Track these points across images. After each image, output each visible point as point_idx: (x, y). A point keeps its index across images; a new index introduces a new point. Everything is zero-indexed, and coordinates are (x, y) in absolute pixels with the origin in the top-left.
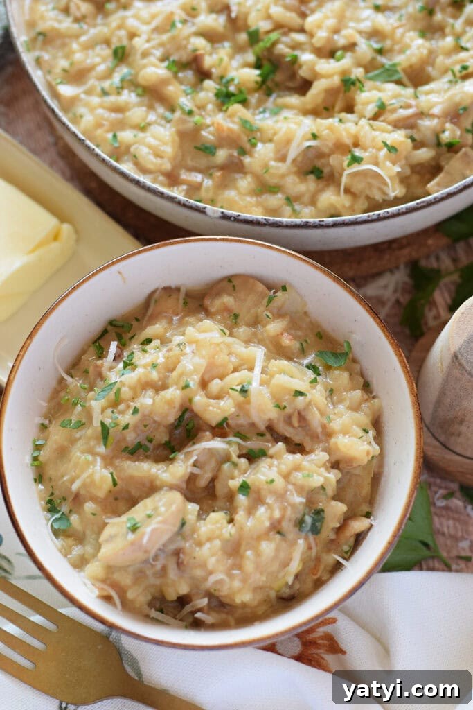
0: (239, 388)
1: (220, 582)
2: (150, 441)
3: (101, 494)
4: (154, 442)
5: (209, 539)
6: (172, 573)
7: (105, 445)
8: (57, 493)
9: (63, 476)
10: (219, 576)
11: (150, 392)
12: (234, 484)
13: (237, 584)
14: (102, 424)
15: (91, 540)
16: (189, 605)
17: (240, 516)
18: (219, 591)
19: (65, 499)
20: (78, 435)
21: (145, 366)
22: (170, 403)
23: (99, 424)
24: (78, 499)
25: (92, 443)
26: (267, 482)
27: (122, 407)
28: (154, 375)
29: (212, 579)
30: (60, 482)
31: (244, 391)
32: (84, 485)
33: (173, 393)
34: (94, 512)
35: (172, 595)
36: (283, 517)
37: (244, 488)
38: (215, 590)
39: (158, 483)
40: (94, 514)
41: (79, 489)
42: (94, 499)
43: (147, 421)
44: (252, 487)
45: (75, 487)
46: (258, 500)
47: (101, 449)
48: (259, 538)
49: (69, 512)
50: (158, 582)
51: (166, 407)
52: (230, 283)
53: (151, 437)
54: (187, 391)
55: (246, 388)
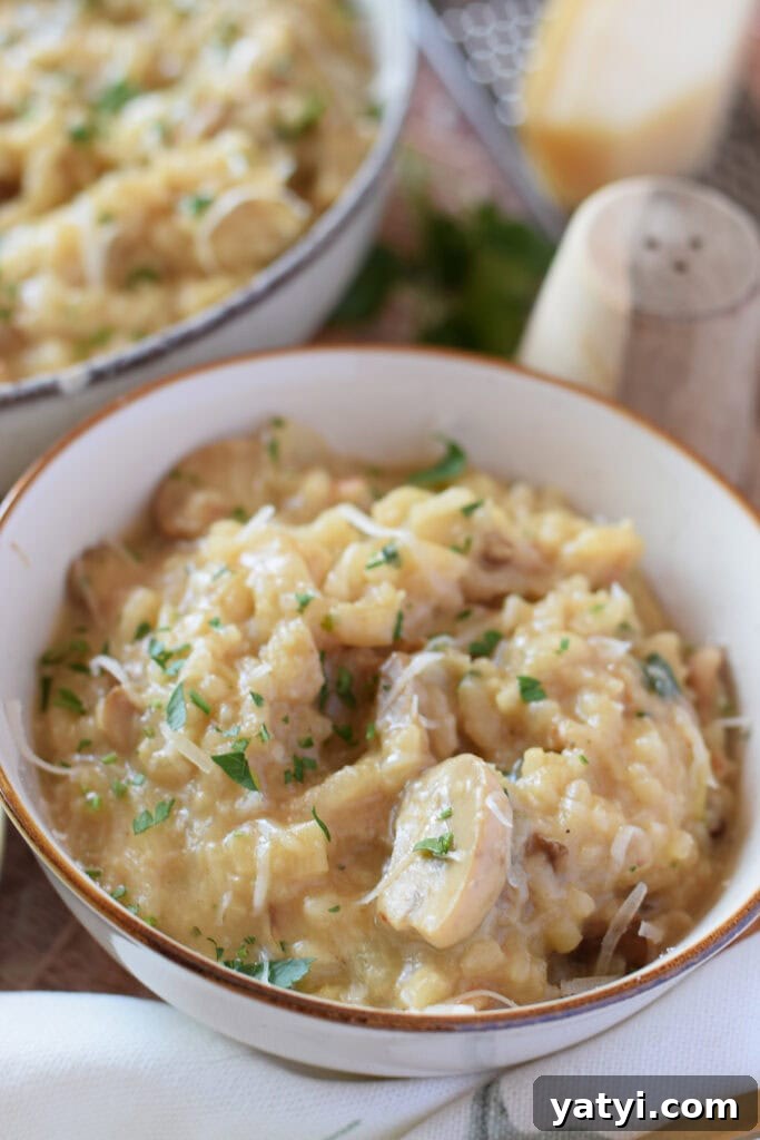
0: (380, 557)
1: (632, 847)
2: (309, 744)
3: (321, 866)
4: (316, 742)
5: (561, 792)
6: (551, 889)
7: (254, 789)
8: (225, 942)
9: (215, 907)
10: (628, 833)
11: (248, 662)
12: (508, 695)
13: (658, 829)
14: (219, 760)
15: (366, 956)
16: (609, 933)
17: (565, 728)
18: (640, 864)
19: (251, 941)
20: (179, 824)
21: (203, 632)
22: (295, 650)
23: (213, 765)
24: (282, 914)
25: (223, 808)
26: (559, 652)
27: (224, 711)
28: (231, 633)
29: (619, 851)
30: (220, 918)
31: (392, 557)
32: (275, 877)
33: (291, 632)
34: (332, 906)
35: (571, 937)
36: (626, 685)
37: (530, 689)
38: (633, 869)
39: (389, 782)
40: (336, 909)
41: (270, 892)
42: (310, 889)
43: (282, 709)
44: (541, 678)
45: (259, 898)
46: (567, 693)
47: (252, 799)
48: (625, 739)
49: (283, 949)
50: (535, 928)
51: (298, 660)
52: (179, 479)
53: (304, 736)
54: (309, 612)
55: (390, 549)
